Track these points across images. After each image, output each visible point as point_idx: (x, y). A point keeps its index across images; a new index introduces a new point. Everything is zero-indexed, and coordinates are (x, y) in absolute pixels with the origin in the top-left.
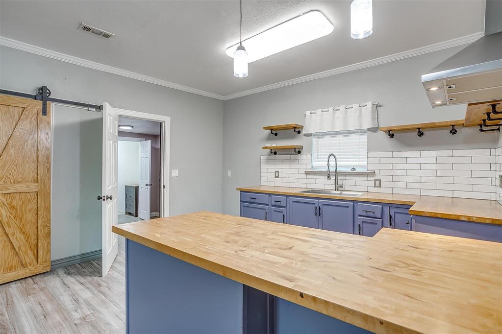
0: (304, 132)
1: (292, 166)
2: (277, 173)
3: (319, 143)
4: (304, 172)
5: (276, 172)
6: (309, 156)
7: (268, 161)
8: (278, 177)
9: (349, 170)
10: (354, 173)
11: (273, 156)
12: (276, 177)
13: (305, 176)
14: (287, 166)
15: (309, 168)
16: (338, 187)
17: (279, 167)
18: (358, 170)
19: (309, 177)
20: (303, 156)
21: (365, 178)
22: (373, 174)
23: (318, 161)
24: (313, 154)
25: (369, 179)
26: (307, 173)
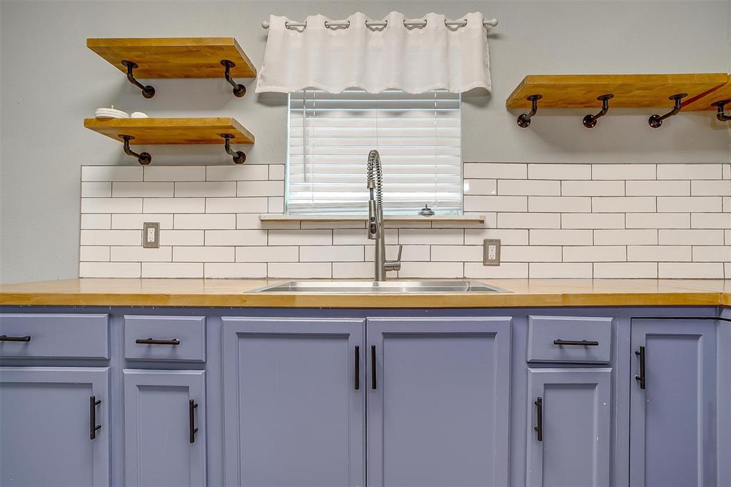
0: (260, 87)
1: (213, 206)
2: (151, 232)
3: (310, 129)
4: (257, 224)
5: (147, 225)
6: (276, 170)
7: (112, 187)
8: (155, 245)
9: (414, 214)
10: (428, 224)
11: (137, 170)
12: (147, 245)
13: (261, 238)
14: (196, 206)
15: (276, 212)
16: (384, 268)
17: (159, 208)
18: (439, 214)
19: (274, 239)
20: (254, 171)
21: (458, 239)
22: (477, 225)
23: (307, 189)
24: (288, 165)
25: (470, 239)
26: (270, 226)
